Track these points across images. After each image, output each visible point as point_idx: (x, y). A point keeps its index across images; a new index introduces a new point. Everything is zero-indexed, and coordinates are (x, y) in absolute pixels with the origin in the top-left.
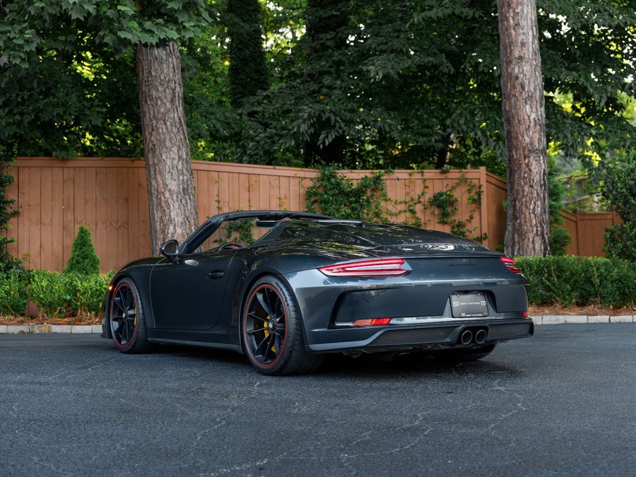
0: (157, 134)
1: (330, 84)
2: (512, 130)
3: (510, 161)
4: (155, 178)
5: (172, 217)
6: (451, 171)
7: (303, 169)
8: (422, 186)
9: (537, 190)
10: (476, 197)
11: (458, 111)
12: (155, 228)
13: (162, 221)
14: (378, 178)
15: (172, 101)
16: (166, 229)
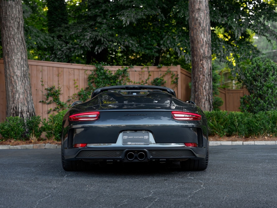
0: (10, 46)
1: (101, 21)
2: (195, 46)
3: (193, 62)
4: (9, 69)
5: (18, 89)
6: (163, 67)
7: (87, 65)
8: (148, 75)
9: (206, 77)
10: (175, 81)
11: (166, 37)
12: (9, 95)
13: (12, 91)
14: (125, 70)
15: (18, 28)
16: (15, 96)
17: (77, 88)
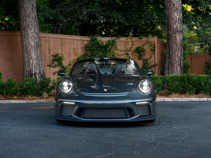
0: (26, 22)
4: (25, 40)
5: (32, 56)
6: (143, 38)
8: (131, 44)
9: (179, 47)
10: (153, 49)
12: (25, 61)
13: (28, 58)
14: (114, 41)
15: (32, 9)
16: (30, 61)
17: (76, 55)
